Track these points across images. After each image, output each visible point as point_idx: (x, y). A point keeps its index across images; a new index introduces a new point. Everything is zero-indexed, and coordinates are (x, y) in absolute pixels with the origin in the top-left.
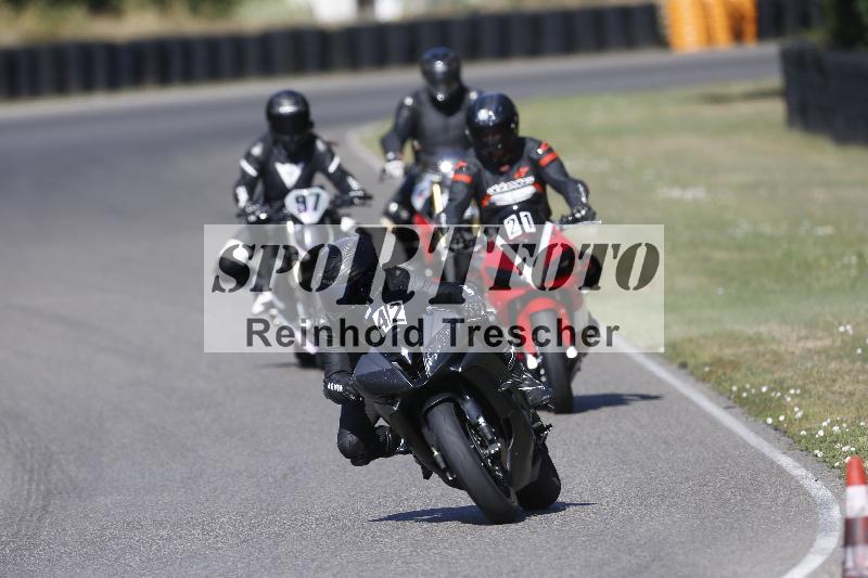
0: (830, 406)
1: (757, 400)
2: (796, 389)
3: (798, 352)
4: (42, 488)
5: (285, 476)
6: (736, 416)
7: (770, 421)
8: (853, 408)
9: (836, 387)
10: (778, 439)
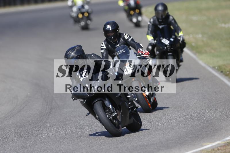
4: (50, 107)
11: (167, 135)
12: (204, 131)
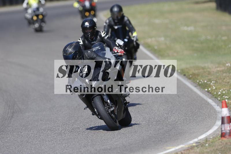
0: (223, 86)
1: (204, 84)
2: (214, 81)
3: (215, 71)
4: (12, 111)
5: (77, 107)
7: (206, 90)
8: (229, 86)
9: (225, 81)
10: (209, 95)
11: (130, 139)
12: (167, 134)
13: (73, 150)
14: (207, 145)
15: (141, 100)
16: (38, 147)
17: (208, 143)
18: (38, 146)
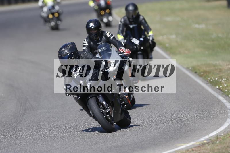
1: (215, 82)
2: (225, 78)
3: (226, 69)
4: (24, 108)
6: (209, 86)
7: (217, 87)
10: (220, 92)
11: (142, 136)
12: (178, 131)
13: (84, 147)
14: (218, 142)
15: (152, 97)
16: (49, 144)
17: (219, 140)
18: (50, 142)
